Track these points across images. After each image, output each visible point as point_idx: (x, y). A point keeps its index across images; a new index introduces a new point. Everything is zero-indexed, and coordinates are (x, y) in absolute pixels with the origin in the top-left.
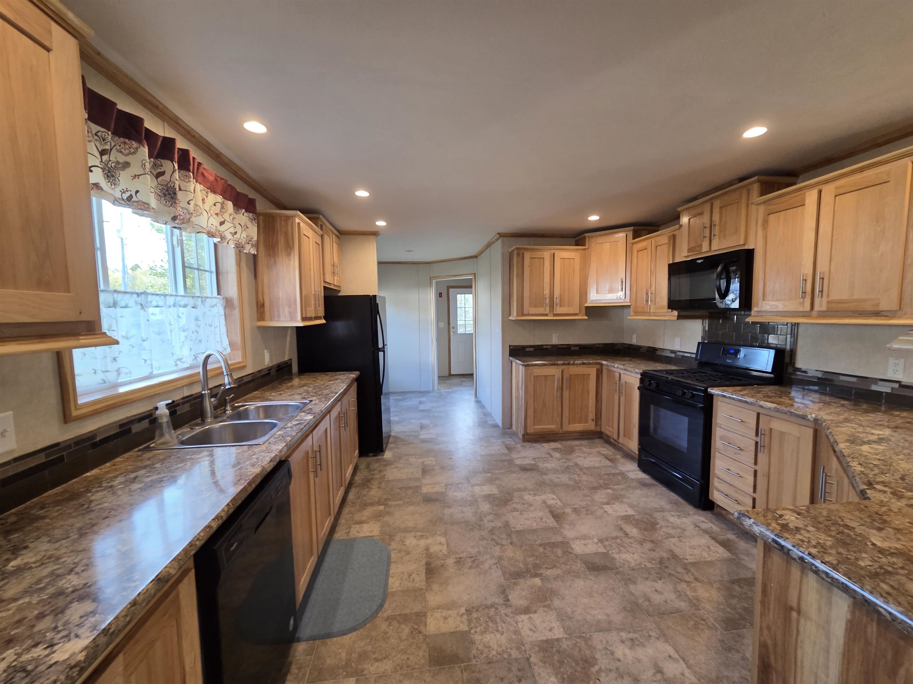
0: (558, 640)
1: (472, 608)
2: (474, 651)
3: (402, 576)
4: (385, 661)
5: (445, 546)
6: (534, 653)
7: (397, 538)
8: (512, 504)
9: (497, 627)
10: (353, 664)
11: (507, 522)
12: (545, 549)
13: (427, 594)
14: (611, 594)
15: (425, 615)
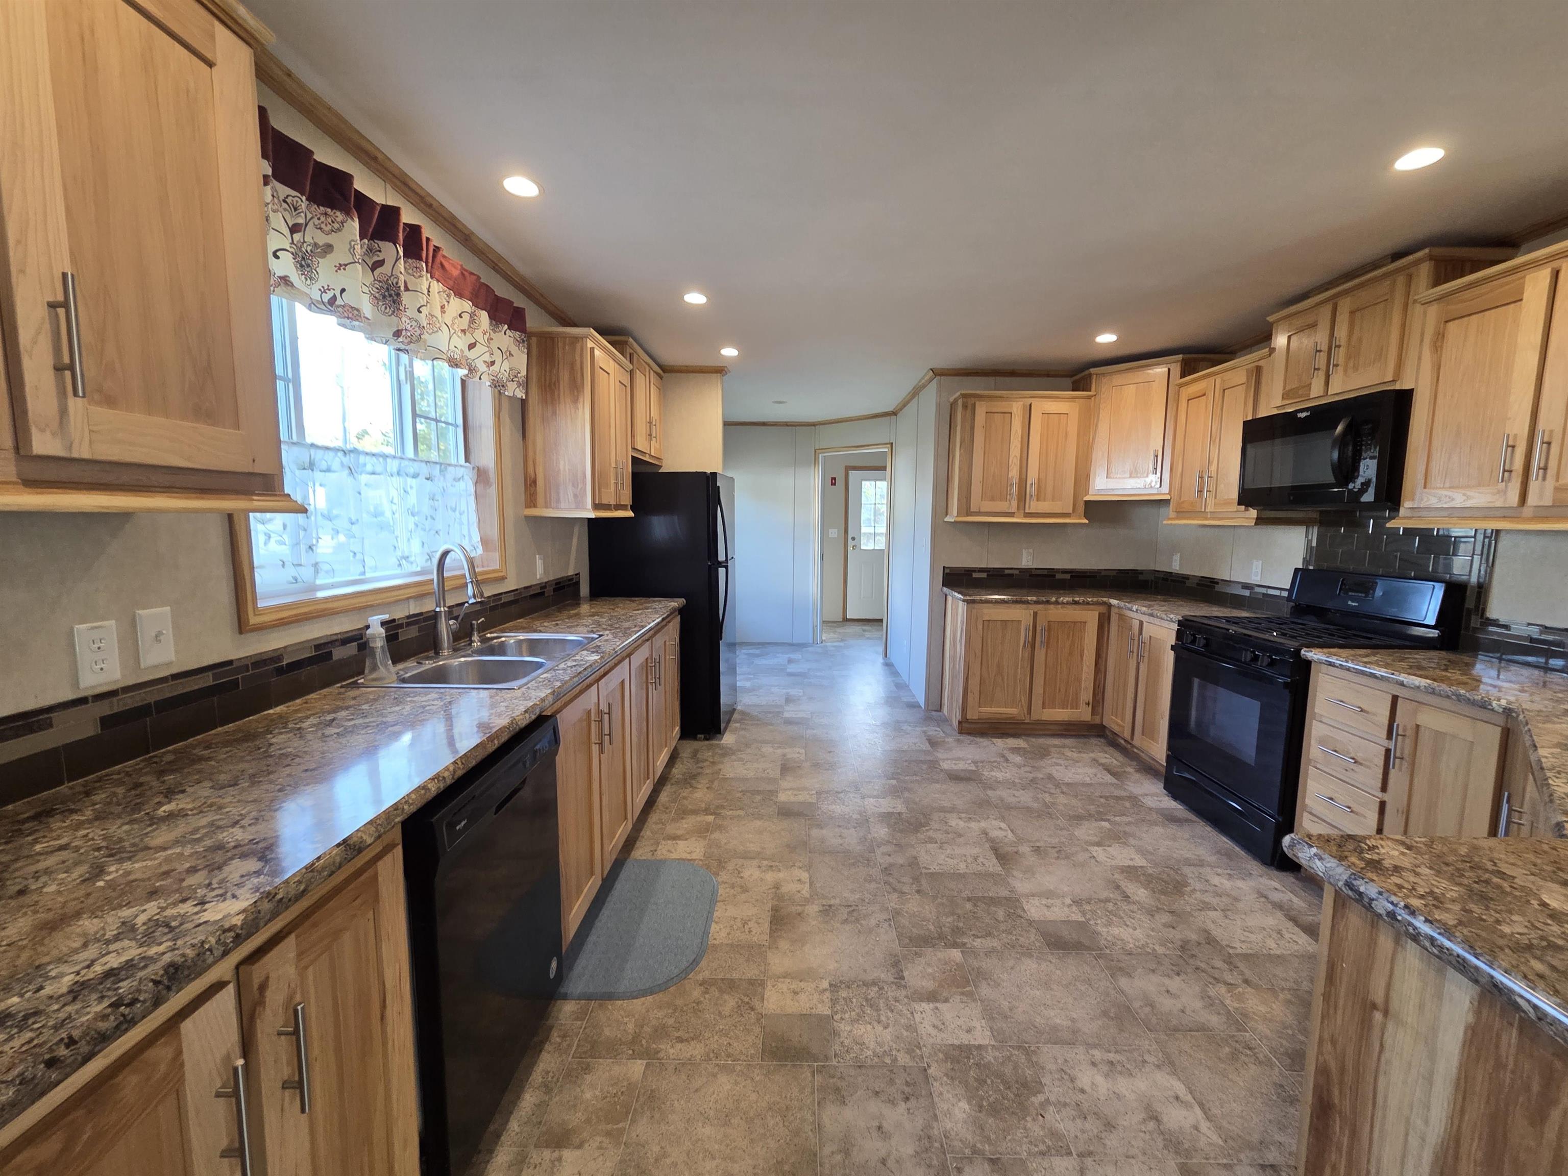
0: (979, 1047)
1: (841, 982)
2: (837, 1047)
3: (732, 922)
4: (692, 1043)
5: (808, 885)
6: (937, 1061)
7: (730, 866)
8: (927, 830)
9: (879, 1015)
10: (644, 1042)
11: (916, 858)
12: (975, 905)
13: (769, 954)
14: (1083, 988)
15: (762, 984)
